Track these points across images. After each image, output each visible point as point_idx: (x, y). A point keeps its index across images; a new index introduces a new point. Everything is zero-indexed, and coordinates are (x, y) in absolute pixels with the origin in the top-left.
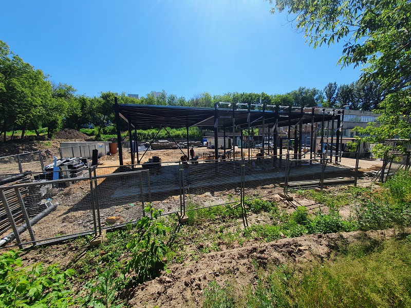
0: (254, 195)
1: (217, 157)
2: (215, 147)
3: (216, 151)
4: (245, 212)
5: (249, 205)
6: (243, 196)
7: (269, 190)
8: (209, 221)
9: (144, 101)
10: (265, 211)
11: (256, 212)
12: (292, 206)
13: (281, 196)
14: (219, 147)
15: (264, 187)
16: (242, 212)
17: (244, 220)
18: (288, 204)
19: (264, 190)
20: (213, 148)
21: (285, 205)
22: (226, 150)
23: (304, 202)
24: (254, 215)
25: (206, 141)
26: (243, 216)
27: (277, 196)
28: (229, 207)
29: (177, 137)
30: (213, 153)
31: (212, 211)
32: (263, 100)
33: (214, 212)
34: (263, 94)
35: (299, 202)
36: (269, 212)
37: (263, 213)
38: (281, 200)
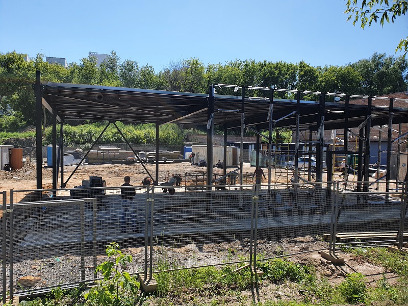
0: (275, 253)
1: (210, 181)
2: (208, 163)
3: (209, 171)
4: (257, 279)
5: (265, 269)
6: (253, 253)
7: (303, 245)
8: (192, 291)
9: (77, 71)
10: (292, 280)
11: (275, 282)
12: (342, 275)
13: (324, 256)
14: (215, 162)
15: (294, 239)
16: (252, 279)
17: (253, 293)
18: (333, 271)
19: (293, 245)
20: (203, 164)
21: (329, 272)
22: (228, 170)
23: (364, 268)
24: (273, 286)
25: (190, 150)
26: (252, 286)
27: (316, 256)
28: (228, 270)
29: (136, 140)
30: (203, 173)
31: (200, 275)
32: (302, 76)
33: (201, 278)
34: (302, 65)
35: (355, 268)
36: (298, 281)
37: (288, 282)
38: (322, 263)
